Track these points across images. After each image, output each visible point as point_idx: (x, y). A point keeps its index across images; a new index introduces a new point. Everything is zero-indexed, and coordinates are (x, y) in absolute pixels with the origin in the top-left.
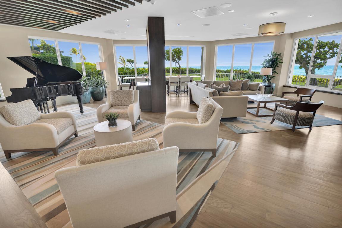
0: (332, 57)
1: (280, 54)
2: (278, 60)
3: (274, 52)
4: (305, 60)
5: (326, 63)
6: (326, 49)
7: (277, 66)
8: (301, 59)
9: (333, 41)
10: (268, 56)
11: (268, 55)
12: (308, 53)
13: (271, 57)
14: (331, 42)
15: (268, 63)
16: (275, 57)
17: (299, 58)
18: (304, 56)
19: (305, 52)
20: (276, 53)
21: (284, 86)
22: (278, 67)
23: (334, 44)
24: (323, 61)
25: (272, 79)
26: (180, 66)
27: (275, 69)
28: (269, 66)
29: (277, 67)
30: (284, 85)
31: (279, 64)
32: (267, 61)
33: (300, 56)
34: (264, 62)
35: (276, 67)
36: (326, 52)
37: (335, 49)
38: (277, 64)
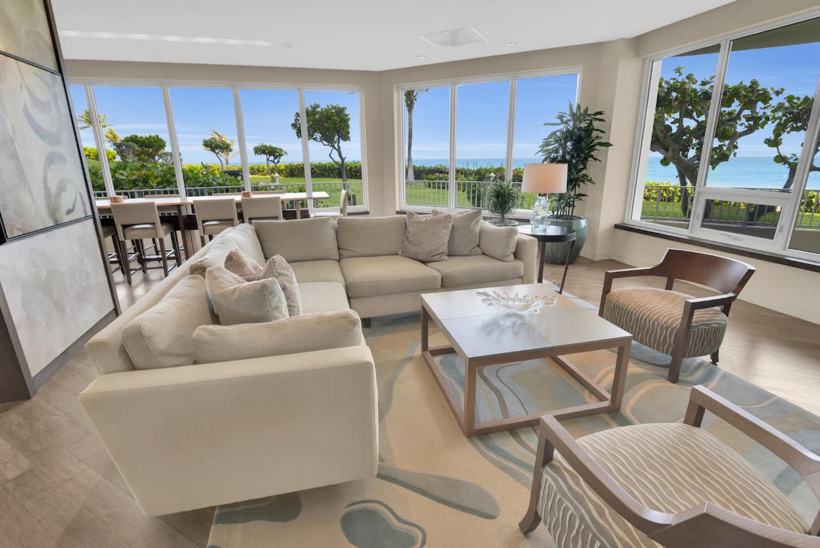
0: (750, 130)
1: (601, 113)
2: (594, 134)
3: (579, 107)
4: (676, 139)
5: (736, 147)
6: (736, 106)
7: (592, 156)
8: (665, 137)
9: (754, 83)
10: (559, 121)
11: (561, 117)
12: (684, 119)
13: (571, 123)
14: (748, 84)
15: (561, 145)
16: (583, 125)
17: (659, 132)
18: (675, 129)
19: (677, 116)
20: (587, 110)
21: (617, 226)
22: (596, 159)
23: (759, 91)
24: (727, 142)
25: (577, 203)
26: (343, 159)
27: (585, 167)
28: (563, 156)
29: (591, 162)
30: (618, 222)
31: (597, 147)
32: (556, 141)
33: (662, 128)
34: (547, 144)
35: (586, 159)
36: (734, 116)
37: (760, 104)
38: (592, 148)
